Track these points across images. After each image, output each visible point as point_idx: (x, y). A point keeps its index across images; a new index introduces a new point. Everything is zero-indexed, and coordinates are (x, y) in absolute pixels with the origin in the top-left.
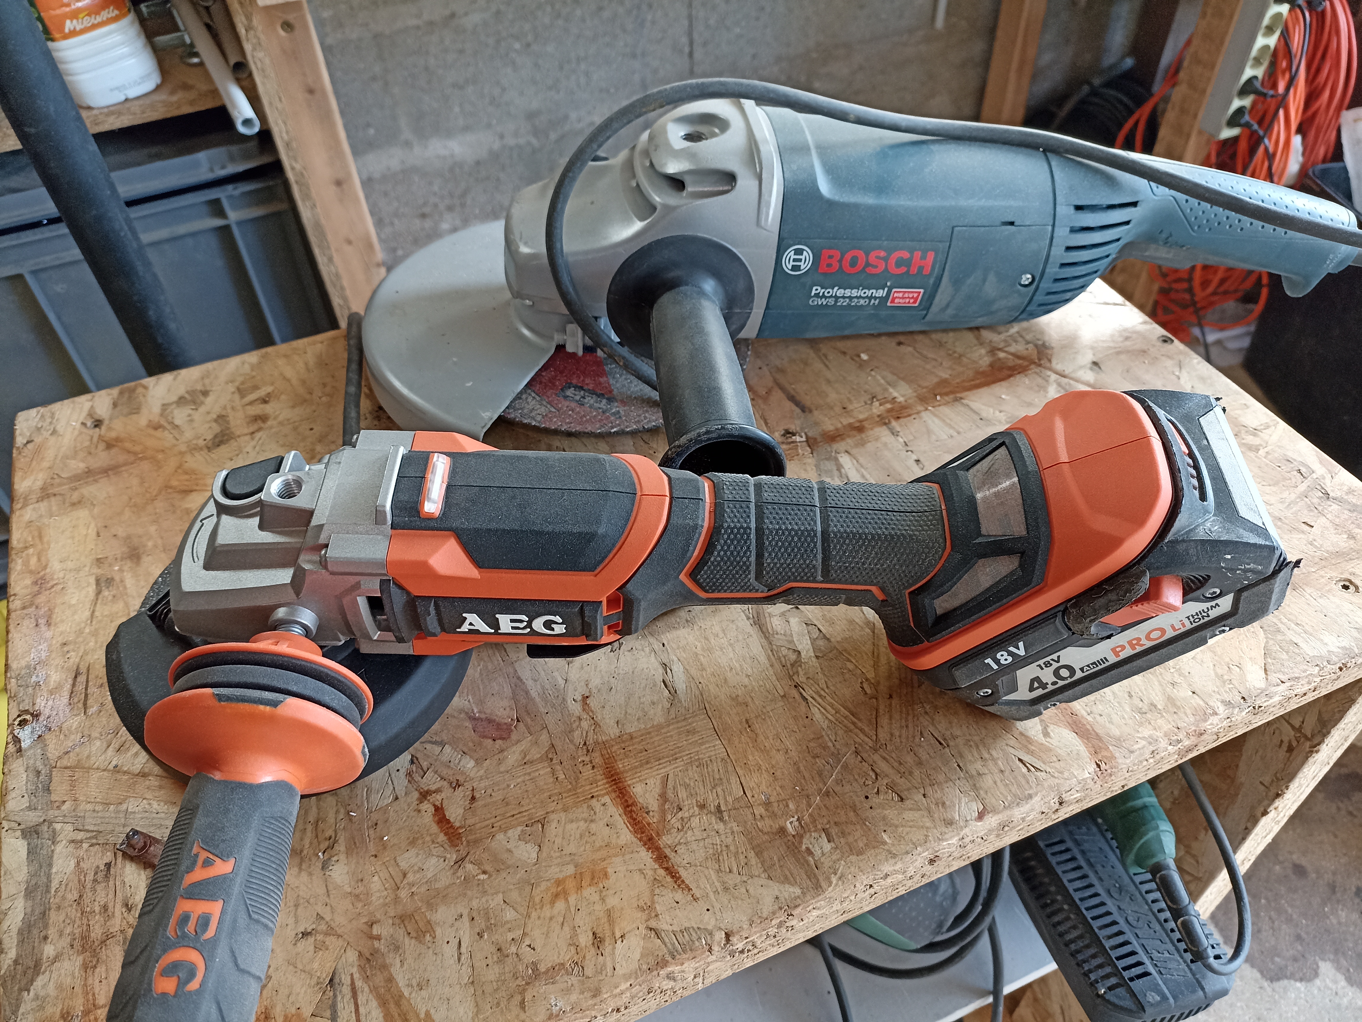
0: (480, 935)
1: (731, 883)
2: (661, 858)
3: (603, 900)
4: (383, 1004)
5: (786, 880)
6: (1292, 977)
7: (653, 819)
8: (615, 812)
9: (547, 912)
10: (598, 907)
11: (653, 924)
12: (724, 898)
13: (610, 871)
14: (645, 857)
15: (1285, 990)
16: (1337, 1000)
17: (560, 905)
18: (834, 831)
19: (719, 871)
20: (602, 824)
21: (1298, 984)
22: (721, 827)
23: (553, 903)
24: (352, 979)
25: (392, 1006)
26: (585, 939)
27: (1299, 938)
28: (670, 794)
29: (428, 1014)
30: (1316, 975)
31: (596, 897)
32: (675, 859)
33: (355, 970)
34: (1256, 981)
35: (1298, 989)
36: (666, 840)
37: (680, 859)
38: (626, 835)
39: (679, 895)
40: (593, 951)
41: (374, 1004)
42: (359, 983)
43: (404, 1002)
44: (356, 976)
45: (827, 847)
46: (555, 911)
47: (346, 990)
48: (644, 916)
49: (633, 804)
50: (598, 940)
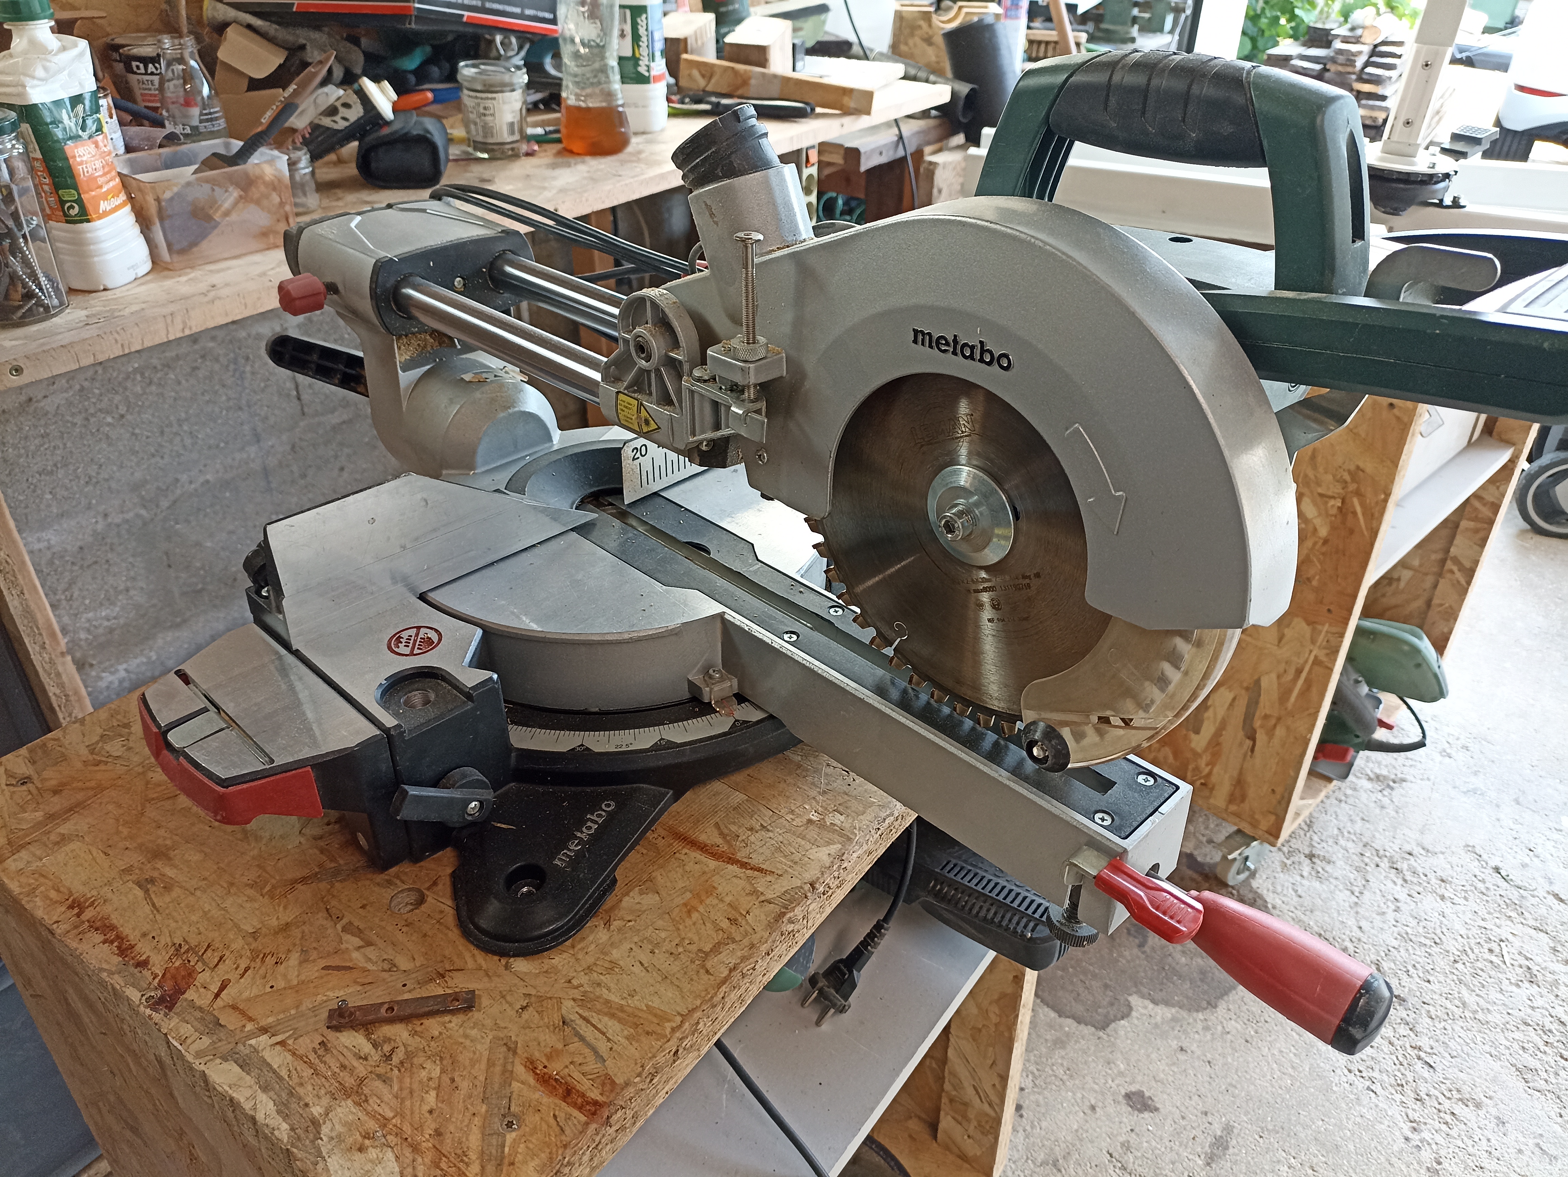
0: (652, 952)
1: (797, 859)
2: (744, 865)
3: (722, 900)
4: (612, 1016)
5: (828, 844)
6: (1116, 1019)
7: (724, 848)
8: (697, 855)
9: (689, 922)
10: (721, 905)
11: (762, 898)
12: (798, 868)
13: (716, 885)
14: (733, 869)
15: (1116, 1031)
16: (1153, 1021)
17: (695, 916)
18: (841, 809)
19: (785, 856)
20: (691, 864)
21: (1122, 1022)
22: (771, 834)
23: (690, 916)
24: (581, 1016)
25: (620, 1014)
26: (725, 924)
27: (1106, 986)
28: (726, 831)
29: (647, 1006)
30: (1130, 1008)
31: (715, 901)
32: (753, 862)
33: (577, 1009)
34: (1093, 1035)
35: (1124, 1026)
36: (740, 856)
37: (756, 860)
38: (712, 864)
39: (769, 878)
40: (734, 927)
41: (606, 1019)
42: (586, 1014)
43: (626, 1008)
44: (581, 1012)
45: (842, 818)
46: (694, 919)
47: (580, 1022)
48: (754, 897)
49: (706, 846)
50: (733, 921)
